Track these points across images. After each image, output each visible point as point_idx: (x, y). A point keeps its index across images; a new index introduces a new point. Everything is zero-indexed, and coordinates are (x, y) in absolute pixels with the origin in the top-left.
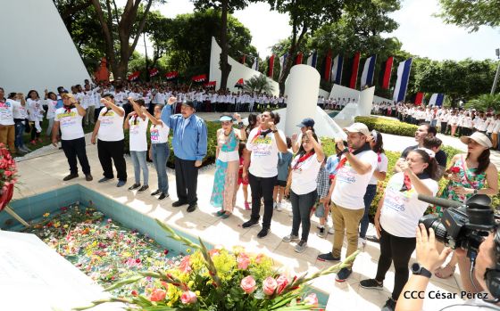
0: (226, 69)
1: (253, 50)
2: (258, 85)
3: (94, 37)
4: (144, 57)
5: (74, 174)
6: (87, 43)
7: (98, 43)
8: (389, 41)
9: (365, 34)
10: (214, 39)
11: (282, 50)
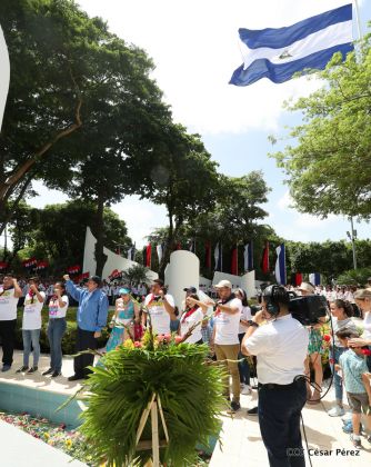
0: (101, 260)
1: (129, 241)
2: (137, 275)
8: (261, 227)
9: (239, 222)
10: (88, 229)
11: (159, 239)
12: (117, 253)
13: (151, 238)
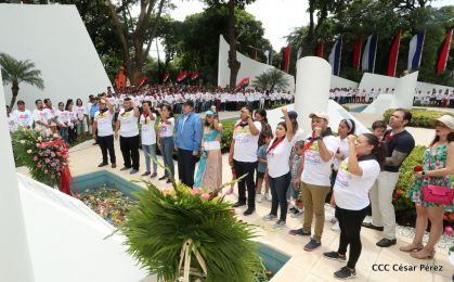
0: (234, 66)
1: (266, 42)
4: (156, 61)
5: (105, 163)
6: (108, 53)
7: (117, 52)
10: (221, 37)
11: (299, 39)
12: (253, 58)
13: (290, 38)
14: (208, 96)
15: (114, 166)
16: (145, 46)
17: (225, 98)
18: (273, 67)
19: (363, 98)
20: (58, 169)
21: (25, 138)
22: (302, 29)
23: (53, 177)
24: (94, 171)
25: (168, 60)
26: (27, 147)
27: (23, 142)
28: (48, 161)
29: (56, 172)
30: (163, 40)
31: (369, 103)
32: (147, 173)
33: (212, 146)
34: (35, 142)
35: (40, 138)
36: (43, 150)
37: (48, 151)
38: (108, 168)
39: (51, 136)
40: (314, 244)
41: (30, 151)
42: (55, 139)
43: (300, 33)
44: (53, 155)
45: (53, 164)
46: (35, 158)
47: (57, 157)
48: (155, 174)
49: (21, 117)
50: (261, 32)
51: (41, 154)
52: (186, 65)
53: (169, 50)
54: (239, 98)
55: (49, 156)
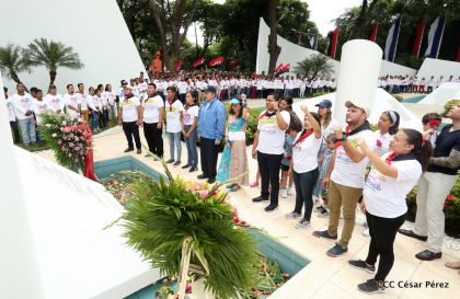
0: (274, 51)
1: (312, 25)
3: (152, 32)
5: (131, 148)
6: (146, 38)
10: (262, 19)
12: (296, 42)
13: (339, 20)
14: (243, 83)
15: (139, 152)
16: (182, 31)
17: (261, 85)
18: (317, 53)
19: (422, 87)
20: (82, 153)
21: (51, 122)
22: (354, 10)
23: (76, 160)
24: (119, 156)
25: (206, 45)
26: (52, 131)
27: (49, 125)
28: (71, 145)
29: (80, 157)
30: (202, 24)
31: (428, 92)
32: (171, 161)
33: (237, 136)
34: (60, 126)
35: (64, 123)
36: (67, 134)
37: (72, 135)
38: (134, 154)
39: (76, 120)
40: (340, 250)
41: (54, 135)
42: (79, 123)
43: (352, 14)
44: (77, 139)
45: (77, 149)
46: (60, 142)
47: (80, 141)
48: (178, 162)
49: (53, 101)
50: (307, 15)
51: (65, 138)
52: (224, 50)
53: (208, 34)
54: (276, 85)
55: (73, 140)
